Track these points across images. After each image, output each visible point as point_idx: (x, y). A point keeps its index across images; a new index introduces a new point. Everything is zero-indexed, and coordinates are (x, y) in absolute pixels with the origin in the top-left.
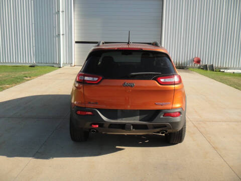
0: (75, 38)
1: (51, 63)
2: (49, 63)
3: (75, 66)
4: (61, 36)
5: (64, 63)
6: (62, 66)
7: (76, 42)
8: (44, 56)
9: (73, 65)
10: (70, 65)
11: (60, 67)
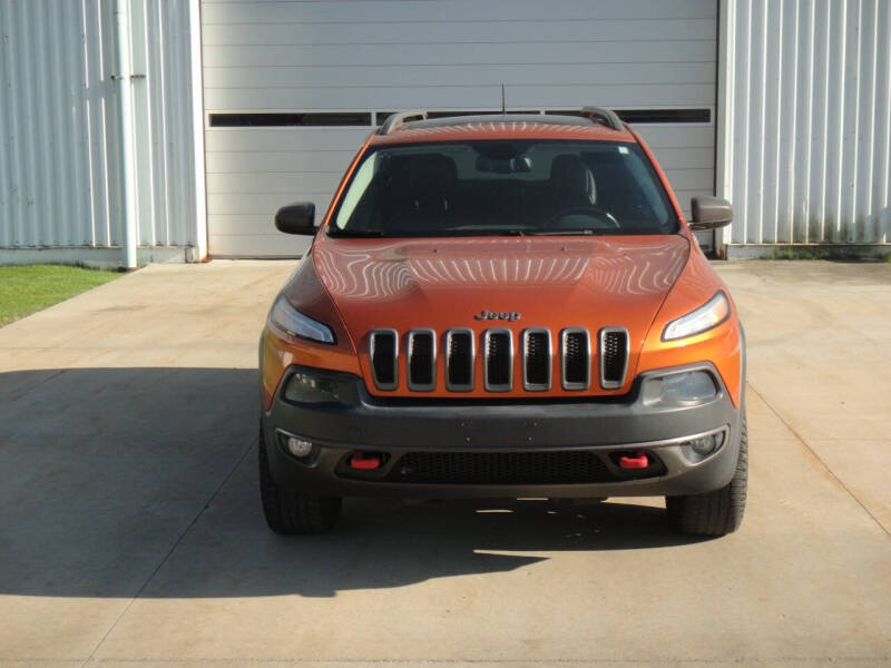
0: (207, 96)
1: (72, 247)
2: (59, 248)
3: (209, 258)
4: (127, 88)
5: (145, 245)
6: (132, 263)
7: (217, 120)
8: (28, 204)
9: (202, 254)
10: (180, 256)
11: (123, 270)
